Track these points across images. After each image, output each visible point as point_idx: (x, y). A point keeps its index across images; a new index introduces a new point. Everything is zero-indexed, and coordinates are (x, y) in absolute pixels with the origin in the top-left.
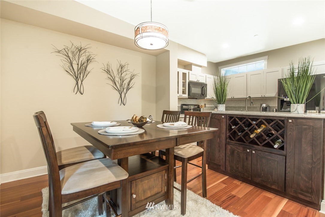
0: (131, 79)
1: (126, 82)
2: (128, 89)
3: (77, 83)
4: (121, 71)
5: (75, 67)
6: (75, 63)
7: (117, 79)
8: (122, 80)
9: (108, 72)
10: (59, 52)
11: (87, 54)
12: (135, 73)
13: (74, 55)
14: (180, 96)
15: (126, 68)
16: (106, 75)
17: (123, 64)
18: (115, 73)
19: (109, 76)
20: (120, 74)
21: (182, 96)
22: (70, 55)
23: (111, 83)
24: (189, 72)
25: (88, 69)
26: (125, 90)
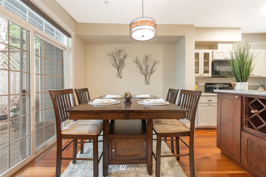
0: (154, 66)
1: (150, 68)
2: (151, 73)
3: (119, 72)
4: (146, 61)
5: (118, 62)
6: (117, 59)
7: (143, 67)
8: (147, 67)
9: (137, 62)
10: (109, 55)
11: (124, 53)
12: (157, 60)
13: (117, 55)
14: (200, 76)
15: (149, 58)
16: (136, 65)
17: (147, 55)
18: (142, 62)
19: (138, 65)
20: (145, 62)
21: (203, 76)
22: (115, 56)
23: (139, 70)
24: (213, 52)
25: (125, 62)
26: (149, 74)
